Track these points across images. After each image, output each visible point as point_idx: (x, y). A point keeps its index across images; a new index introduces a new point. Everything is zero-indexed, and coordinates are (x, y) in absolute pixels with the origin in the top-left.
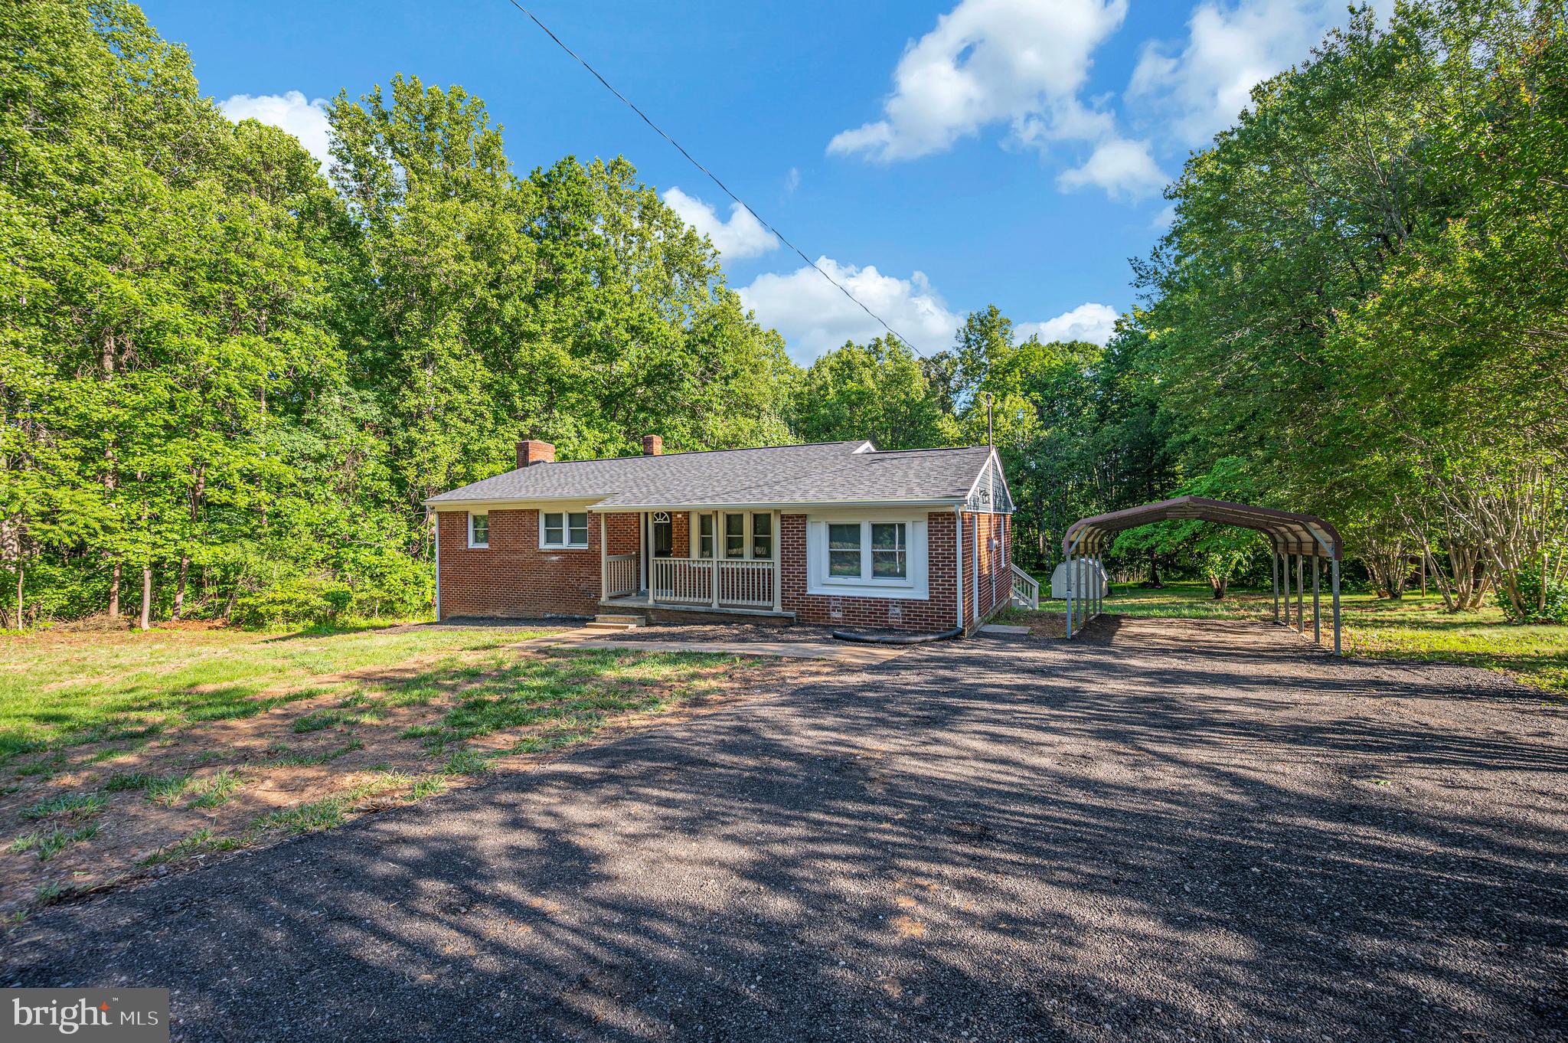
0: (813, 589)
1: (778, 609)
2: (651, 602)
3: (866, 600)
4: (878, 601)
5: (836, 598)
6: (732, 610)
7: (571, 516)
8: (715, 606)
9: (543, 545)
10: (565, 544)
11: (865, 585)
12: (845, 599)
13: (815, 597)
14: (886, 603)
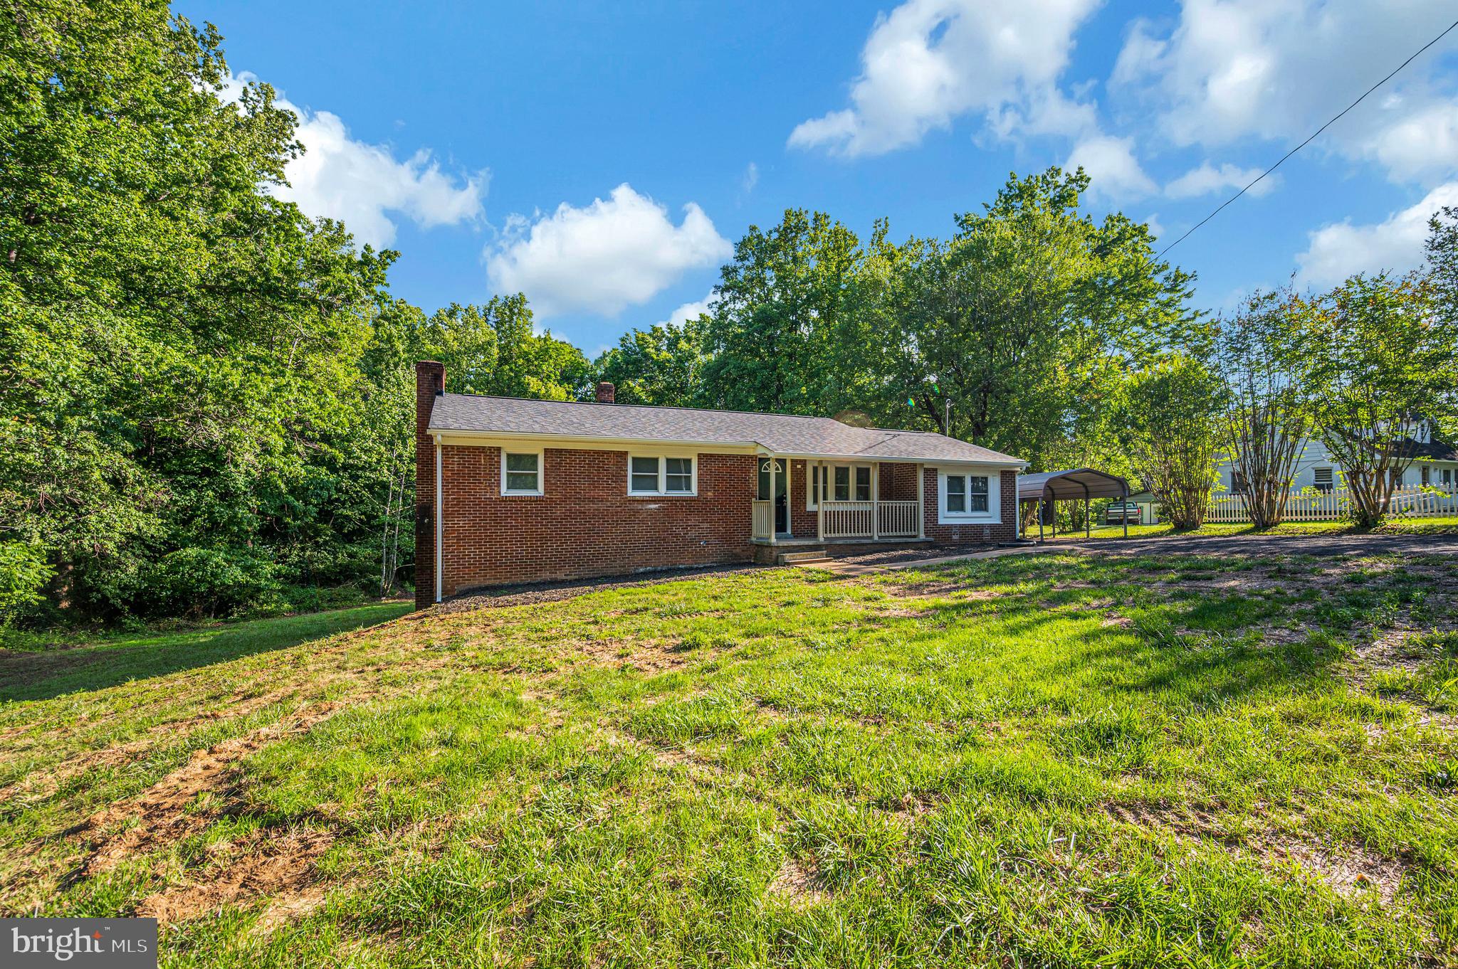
0: (941, 521)
1: (922, 536)
2: (821, 539)
3: (972, 526)
4: (978, 526)
5: (955, 526)
6: (893, 540)
7: (668, 460)
8: (876, 538)
9: (631, 493)
10: (662, 491)
11: (968, 517)
12: (961, 526)
13: (944, 526)
14: (983, 526)
